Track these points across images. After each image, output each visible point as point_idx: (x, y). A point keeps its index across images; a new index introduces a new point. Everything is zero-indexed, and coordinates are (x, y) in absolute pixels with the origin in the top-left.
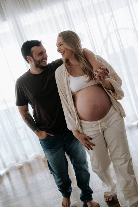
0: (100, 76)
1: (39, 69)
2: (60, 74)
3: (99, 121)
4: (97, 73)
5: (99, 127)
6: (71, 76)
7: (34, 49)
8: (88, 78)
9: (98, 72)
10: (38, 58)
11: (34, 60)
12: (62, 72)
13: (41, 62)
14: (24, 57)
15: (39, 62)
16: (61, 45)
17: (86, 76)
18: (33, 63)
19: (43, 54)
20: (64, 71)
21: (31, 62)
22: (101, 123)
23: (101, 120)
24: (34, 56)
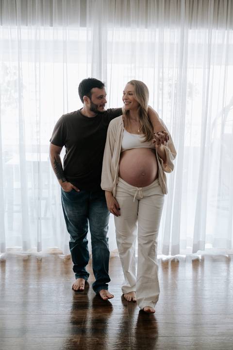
0: (159, 140)
1: (92, 113)
2: (116, 126)
3: (138, 189)
4: (157, 136)
5: (135, 193)
6: (125, 131)
7: (94, 90)
8: (144, 139)
9: (159, 135)
10: (96, 102)
11: (92, 103)
12: (118, 124)
13: (99, 106)
14: (80, 95)
15: (97, 106)
16: (130, 94)
17: (143, 135)
18: (89, 105)
19: (102, 98)
20: (120, 124)
21: (87, 103)
22: (138, 191)
23: (141, 188)
24: (93, 98)
